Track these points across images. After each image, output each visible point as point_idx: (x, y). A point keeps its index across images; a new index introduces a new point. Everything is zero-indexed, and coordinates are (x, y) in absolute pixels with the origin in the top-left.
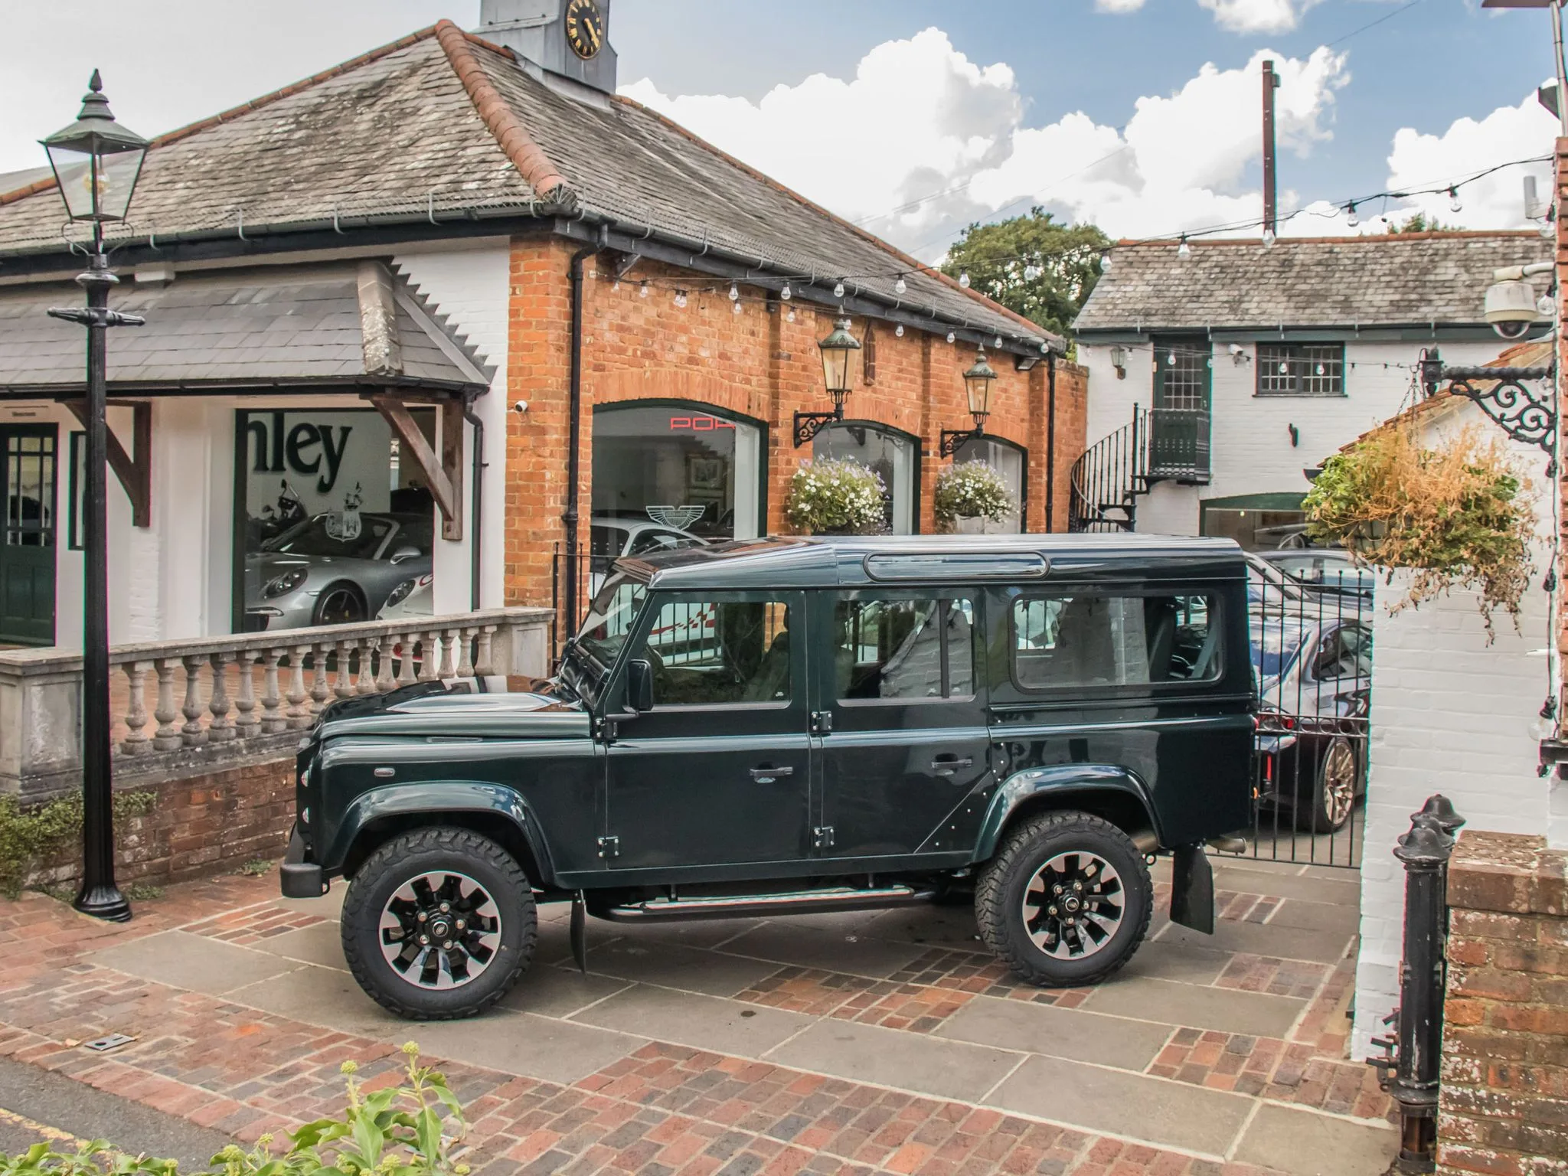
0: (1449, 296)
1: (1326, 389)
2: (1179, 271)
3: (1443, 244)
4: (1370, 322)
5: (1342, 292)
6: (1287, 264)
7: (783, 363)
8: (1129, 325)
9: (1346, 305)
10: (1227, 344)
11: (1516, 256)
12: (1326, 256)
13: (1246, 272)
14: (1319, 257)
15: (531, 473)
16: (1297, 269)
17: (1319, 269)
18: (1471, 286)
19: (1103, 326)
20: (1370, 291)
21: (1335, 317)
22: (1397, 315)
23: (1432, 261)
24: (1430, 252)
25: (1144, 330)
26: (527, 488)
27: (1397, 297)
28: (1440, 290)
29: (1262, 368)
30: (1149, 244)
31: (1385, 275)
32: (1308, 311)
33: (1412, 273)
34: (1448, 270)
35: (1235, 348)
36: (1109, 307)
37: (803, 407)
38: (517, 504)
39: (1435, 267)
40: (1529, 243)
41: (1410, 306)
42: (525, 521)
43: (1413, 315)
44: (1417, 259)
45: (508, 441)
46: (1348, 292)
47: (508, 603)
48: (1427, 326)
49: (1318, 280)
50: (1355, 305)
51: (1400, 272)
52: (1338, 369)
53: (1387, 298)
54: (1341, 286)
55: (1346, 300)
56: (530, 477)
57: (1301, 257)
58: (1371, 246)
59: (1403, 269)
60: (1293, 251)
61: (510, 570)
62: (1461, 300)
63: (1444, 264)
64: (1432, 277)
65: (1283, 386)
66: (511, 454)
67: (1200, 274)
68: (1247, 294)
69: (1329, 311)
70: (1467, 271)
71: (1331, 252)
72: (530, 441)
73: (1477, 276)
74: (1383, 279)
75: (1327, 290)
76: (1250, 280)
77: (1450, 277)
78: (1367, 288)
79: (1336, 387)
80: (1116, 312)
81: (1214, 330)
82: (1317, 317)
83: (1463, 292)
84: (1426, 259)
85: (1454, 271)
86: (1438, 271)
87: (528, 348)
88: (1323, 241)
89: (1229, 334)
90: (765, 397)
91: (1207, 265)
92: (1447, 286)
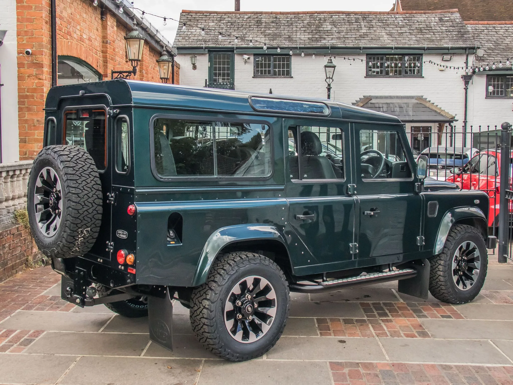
0: (332, 36)
1: (283, 74)
2: (213, 24)
3: (322, 16)
4: (303, 46)
5: (286, 34)
6: (259, 22)
7: (108, 46)
8: (199, 46)
9: (290, 39)
10: (242, 54)
11: (353, 21)
12: (275, 19)
13: (243, 25)
14: (271, 20)
15: (35, 89)
16: (264, 24)
17: (273, 24)
18: (339, 33)
19: (187, 46)
20: (298, 34)
21: (287, 44)
22: (313, 43)
23: (320, 23)
24: (318, 19)
25: (206, 48)
26: (33, 97)
27: (310, 36)
28: (327, 34)
29: (257, 65)
30: (197, 12)
31: (302, 27)
32: (275, 41)
33: (313, 27)
34: (327, 26)
35: (246, 57)
36: (187, 38)
37: (114, 68)
38: (26, 105)
39: (322, 25)
40: (357, 16)
41: (317, 40)
42: (32, 114)
43: (320, 44)
44: (313, 21)
45: (18, 71)
46: (289, 34)
47: (21, 159)
48: (328, 48)
49: (274, 29)
50: (294, 39)
51: (307, 26)
52: (289, 66)
53: (306, 36)
54: (285, 32)
55: (289, 37)
56: (34, 90)
57: (264, 19)
58: (293, 16)
59: (309, 25)
60: (260, 17)
61: (23, 141)
62: (337, 38)
63: (325, 24)
64: (322, 29)
65: (265, 73)
66: (20, 78)
67: (222, 26)
68: (246, 34)
69: (284, 41)
70: (336, 27)
71: (276, 18)
72: (34, 71)
73: (340, 29)
74: (302, 29)
75: (280, 33)
76: (245, 28)
77: (329, 29)
78: (296, 33)
79: (288, 74)
80: (190, 40)
81: (237, 48)
82: (280, 44)
83: (336, 35)
84: (317, 22)
85: (330, 27)
86: (323, 26)
87: (30, 20)
88: (272, 13)
89: (243, 51)
90: (101, 62)
91: (224, 22)
92: (329, 33)
